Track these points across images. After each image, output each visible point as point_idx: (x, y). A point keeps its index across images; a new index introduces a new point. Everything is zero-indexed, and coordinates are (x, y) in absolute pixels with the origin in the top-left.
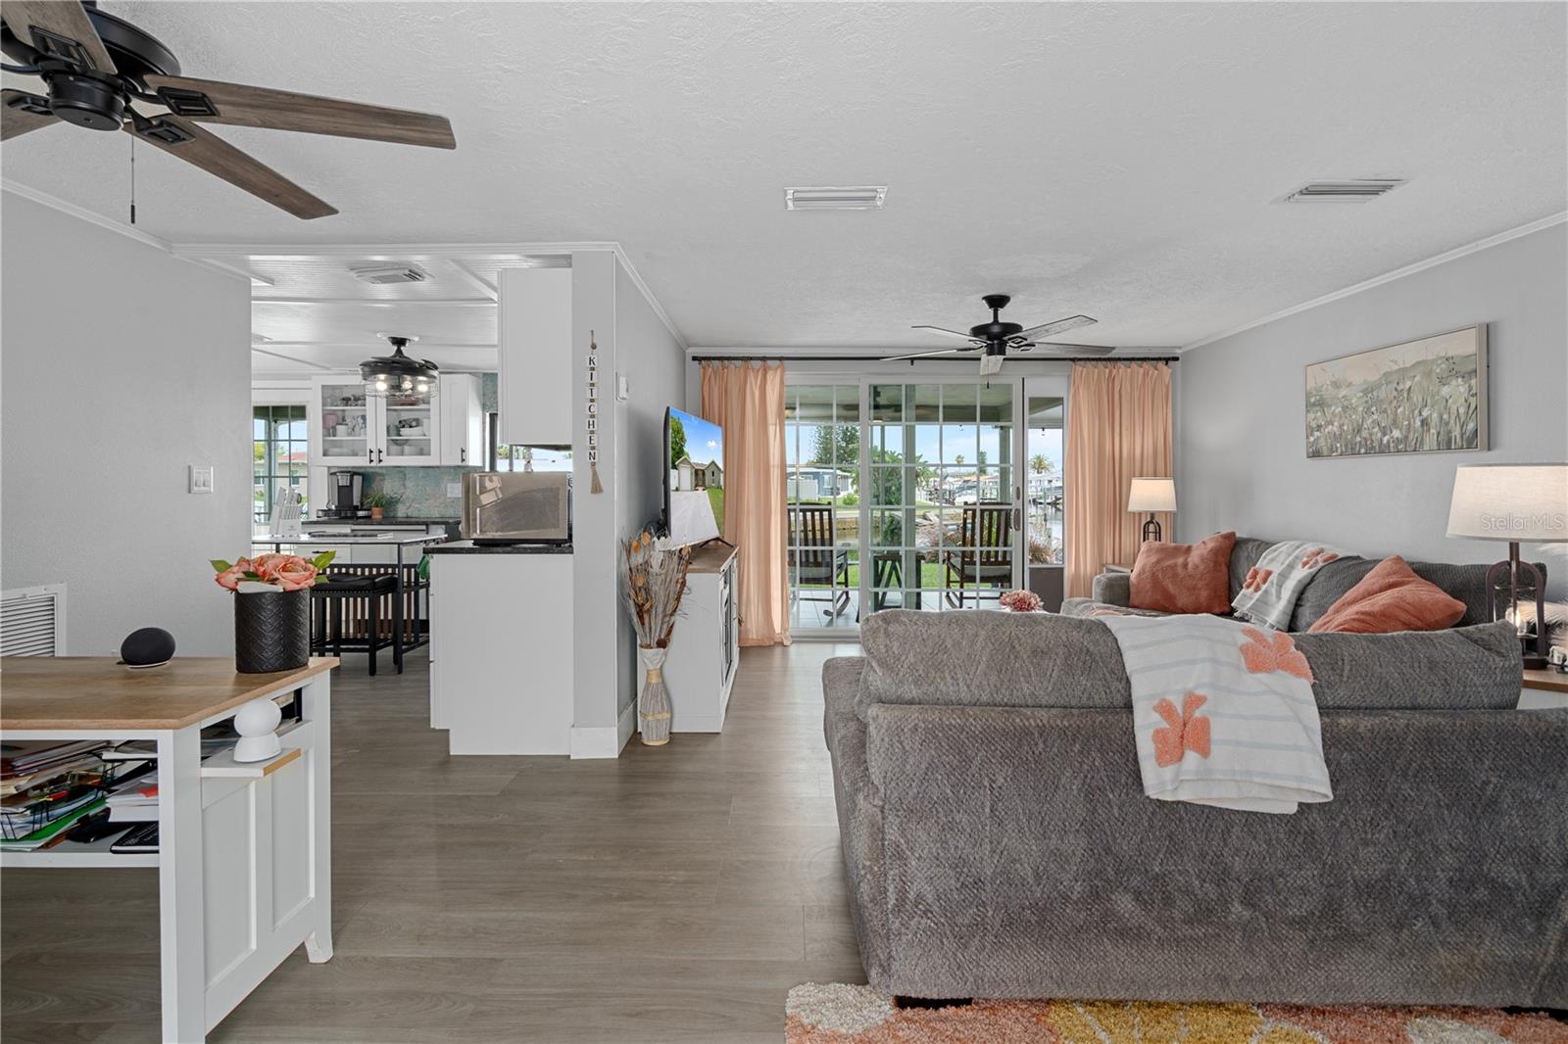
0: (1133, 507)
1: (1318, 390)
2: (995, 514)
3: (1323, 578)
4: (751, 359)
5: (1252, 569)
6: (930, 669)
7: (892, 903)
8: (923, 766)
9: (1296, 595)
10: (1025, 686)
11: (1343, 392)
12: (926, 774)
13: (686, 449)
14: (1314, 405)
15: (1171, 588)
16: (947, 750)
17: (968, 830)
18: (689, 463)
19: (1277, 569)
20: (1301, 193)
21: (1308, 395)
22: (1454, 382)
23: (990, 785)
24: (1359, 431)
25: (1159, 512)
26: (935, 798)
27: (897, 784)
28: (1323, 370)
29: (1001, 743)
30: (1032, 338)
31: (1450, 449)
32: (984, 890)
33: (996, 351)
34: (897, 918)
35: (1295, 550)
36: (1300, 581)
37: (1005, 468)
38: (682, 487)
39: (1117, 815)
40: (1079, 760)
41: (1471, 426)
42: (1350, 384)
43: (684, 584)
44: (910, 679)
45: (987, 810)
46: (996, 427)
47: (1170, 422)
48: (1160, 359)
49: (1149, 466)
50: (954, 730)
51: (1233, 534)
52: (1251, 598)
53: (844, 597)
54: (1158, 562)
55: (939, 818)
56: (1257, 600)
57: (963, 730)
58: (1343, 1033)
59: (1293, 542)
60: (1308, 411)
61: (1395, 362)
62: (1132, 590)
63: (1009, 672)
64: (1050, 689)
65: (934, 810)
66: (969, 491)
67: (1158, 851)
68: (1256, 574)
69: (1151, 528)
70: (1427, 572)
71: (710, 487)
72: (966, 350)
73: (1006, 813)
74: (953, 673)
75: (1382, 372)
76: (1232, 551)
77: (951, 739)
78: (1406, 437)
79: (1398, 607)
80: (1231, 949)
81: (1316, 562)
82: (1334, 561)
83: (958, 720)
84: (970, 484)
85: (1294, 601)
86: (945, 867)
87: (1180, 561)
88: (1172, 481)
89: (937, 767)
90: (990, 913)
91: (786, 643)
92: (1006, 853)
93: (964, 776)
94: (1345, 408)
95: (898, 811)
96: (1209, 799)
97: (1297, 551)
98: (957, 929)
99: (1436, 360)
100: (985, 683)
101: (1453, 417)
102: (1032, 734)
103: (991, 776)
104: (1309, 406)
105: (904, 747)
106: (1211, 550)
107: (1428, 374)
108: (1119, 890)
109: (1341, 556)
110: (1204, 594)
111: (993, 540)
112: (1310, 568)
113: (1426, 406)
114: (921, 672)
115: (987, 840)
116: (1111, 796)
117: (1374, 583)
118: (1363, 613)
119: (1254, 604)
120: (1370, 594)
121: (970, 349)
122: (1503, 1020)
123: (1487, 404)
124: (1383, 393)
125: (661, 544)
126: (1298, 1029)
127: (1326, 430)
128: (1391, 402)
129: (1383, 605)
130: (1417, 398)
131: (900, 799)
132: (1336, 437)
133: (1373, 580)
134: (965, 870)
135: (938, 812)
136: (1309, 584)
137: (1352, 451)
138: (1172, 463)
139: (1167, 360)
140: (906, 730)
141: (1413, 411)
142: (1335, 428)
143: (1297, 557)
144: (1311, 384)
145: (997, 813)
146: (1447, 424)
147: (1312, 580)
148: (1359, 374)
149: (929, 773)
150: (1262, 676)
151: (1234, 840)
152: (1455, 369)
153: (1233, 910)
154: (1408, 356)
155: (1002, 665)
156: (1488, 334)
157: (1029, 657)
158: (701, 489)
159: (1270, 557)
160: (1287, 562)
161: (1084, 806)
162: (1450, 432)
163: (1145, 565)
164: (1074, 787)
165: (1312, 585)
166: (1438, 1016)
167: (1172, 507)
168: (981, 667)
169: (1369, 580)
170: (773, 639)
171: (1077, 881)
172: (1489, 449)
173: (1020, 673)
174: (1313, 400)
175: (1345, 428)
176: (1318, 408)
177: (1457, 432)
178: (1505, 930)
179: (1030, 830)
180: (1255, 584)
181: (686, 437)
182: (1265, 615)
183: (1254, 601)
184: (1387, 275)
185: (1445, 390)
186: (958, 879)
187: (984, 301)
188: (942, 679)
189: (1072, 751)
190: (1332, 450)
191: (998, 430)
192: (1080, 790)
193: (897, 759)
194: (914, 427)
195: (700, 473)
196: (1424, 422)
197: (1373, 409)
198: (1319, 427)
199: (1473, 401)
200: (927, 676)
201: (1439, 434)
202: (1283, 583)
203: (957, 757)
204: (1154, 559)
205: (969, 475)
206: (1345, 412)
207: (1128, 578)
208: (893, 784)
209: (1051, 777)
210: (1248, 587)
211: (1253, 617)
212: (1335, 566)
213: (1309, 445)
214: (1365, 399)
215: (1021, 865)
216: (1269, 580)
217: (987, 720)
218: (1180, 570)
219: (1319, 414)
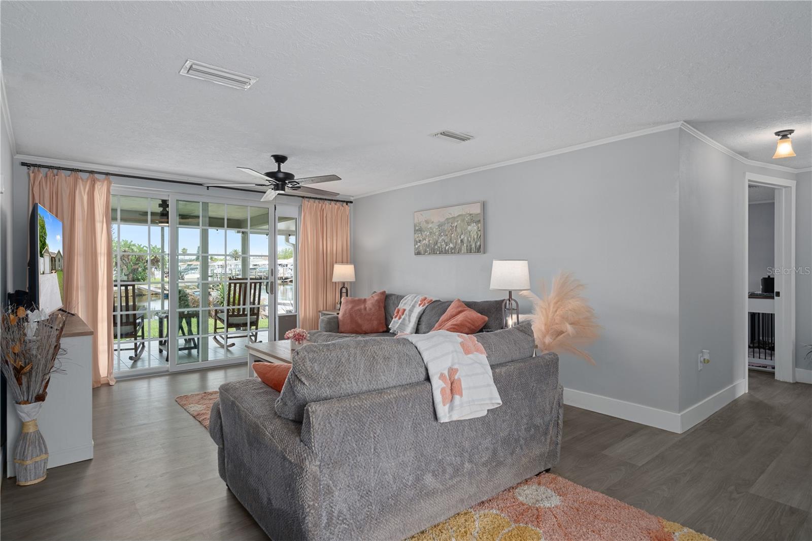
0: (334, 280)
1: (420, 224)
2: (238, 285)
3: (428, 311)
4: (81, 171)
5: (397, 308)
6: (336, 376)
7: (325, 522)
8: (342, 434)
9: (418, 320)
10: (383, 377)
11: (430, 225)
12: (343, 438)
13: (47, 241)
14: (417, 230)
15: (360, 321)
16: (354, 422)
17: (364, 464)
18: (49, 253)
19: (408, 308)
20: (441, 134)
21: (415, 226)
22: (472, 225)
23: (374, 436)
24: (437, 244)
25: (347, 282)
26: (348, 451)
27: (328, 449)
28: (421, 215)
29: (378, 411)
30: (303, 183)
31: (471, 252)
32: (371, 496)
33: (280, 188)
34: (327, 531)
35: (414, 299)
36: (419, 313)
37: (245, 257)
38: (46, 272)
39: (425, 435)
40: (411, 411)
41: (478, 243)
42: (433, 222)
43: (57, 347)
44: (326, 385)
45: (372, 450)
46: (238, 232)
47: (349, 235)
48: (344, 201)
49: (339, 258)
50: (357, 409)
51: (385, 292)
52: (397, 323)
53: (141, 346)
54: (352, 308)
55: (350, 462)
56: (400, 323)
57: (361, 408)
58: (500, 506)
59: (413, 295)
60: (415, 233)
61: (450, 214)
62: (340, 323)
63: (375, 371)
64: (394, 377)
65: (347, 458)
66: (193, 271)
67: (440, 448)
68: (399, 310)
69: (344, 290)
70: (470, 305)
71: (58, 271)
72: (262, 185)
73: (381, 449)
74: (348, 377)
75: (446, 218)
76: (385, 300)
77: (355, 414)
78: (455, 247)
79: (466, 321)
80: (465, 485)
81: (425, 304)
82: (433, 303)
83: (359, 403)
84: (192, 267)
85: (417, 323)
86: (353, 490)
87: (362, 307)
88: (353, 266)
89: (348, 432)
90: (374, 507)
91: (112, 383)
92: (381, 471)
93: (362, 434)
94: (431, 233)
95: (329, 465)
96: (463, 416)
97: (416, 299)
98: (358, 523)
99: (466, 215)
100: (364, 379)
101: (472, 239)
102: (392, 402)
103: (374, 430)
104: (416, 231)
105: (331, 426)
106: (377, 300)
107: (463, 220)
108: (427, 473)
109: (434, 300)
110: (375, 323)
111: (236, 302)
112: (423, 306)
113: (462, 234)
114: (331, 379)
115: (372, 467)
116: (423, 426)
117: (453, 312)
118: (454, 325)
119: (399, 325)
120: (453, 316)
121: (264, 185)
122: (536, 480)
123: (483, 235)
124: (446, 227)
125: (33, 316)
126: (486, 511)
127: (423, 242)
128: (449, 232)
129: (461, 320)
130: (459, 230)
131: (330, 457)
132: (428, 246)
133: (452, 310)
134: (362, 488)
135: (349, 459)
136: (422, 314)
137: (433, 252)
138: (351, 256)
139: (347, 202)
140: (332, 415)
141: (457, 236)
142: (426, 242)
143: (416, 302)
144: (416, 221)
145: (377, 451)
146: (470, 242)
147: (424, 312)
148: (437, 218)
149: (345, 438)
150: (470, 356)
151: (466, 434)
152: (473, 219)
153: (465, 466)
154: (456, 212)
155: (371, 368)
156: (484, 205)
157: (382, 362)
158: (54, 271)
159: (404, 302)
160: (412, 305)
161: (413, 435)
162: (471, 245)
163: (346, 310)
164: (409, 426)
165: (424, 314)
166: (521, 486)
167: (353, 279)
168: (362, 370)
169: (450, 310)
170: (100, 382)
171: (410, 475)
172: (484, 253)
173: (380, 371)
174: (417, 228)
175: (431, 242)
176: (419, 232)
177: (473, 246)
178: (538, 443)
179: (391, 455)
180: (398, 316)
181: (47, 232)
182: (404, 330)
183: (398, 324)
184: (447, 175)
185: (469, 228)
186: (359, 494)
187: (272, 158)
188: (343, 381)
189: (408, 407)
190: (426, 251)
191: (240, 234)
192: (411, 427)
193: (328, 434)
194: (208, 229)
195: (53, 259)
196: (462, 241)
197: (442, 234)
198: (420, 241)
199: (479, 233)
200: (335, 381)
201: (467, 246)
202: (411, 314)
203: (358, 424)
204: (350, 306)
205: (191, 261)
206: (431, 235)
207: (337, 317)
208: (326, 450)
209: (400, 424)
210: (395, 317)
211: (399, 332)
212: (433, 305)
213: (416, 249)
214: (439, 229)
215: (388, 475)
216: (405, 313)
217: (372, 400)
218: (363, 311)
219: (420, 235)
